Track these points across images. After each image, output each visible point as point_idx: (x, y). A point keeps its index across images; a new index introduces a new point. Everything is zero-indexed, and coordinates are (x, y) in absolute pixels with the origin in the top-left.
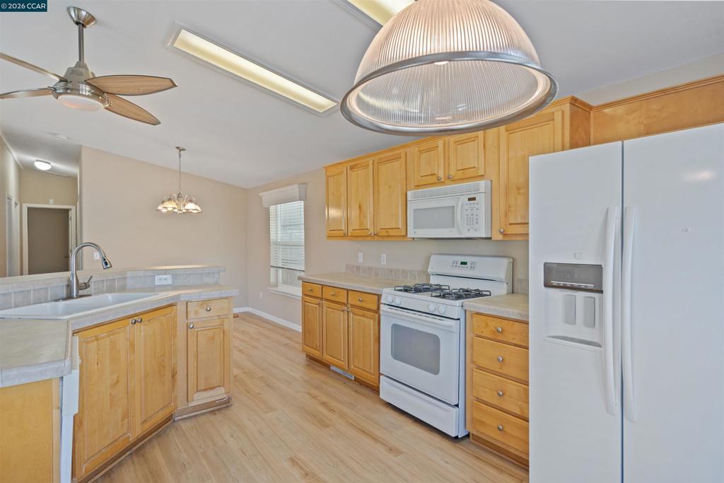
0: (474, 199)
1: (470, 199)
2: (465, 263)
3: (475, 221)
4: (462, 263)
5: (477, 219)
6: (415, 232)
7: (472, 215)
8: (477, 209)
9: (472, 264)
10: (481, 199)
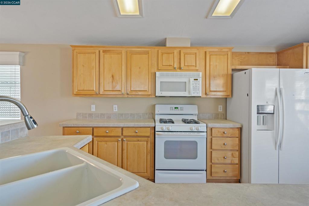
0: (197, 80)
1: (195, 80)
2: (178, 108)
3: (197, 89)
4: (175, 108)
5: (198, 88)
6: (161, 93)
7: (196, 86)
8: (198, 84)
9: (181, 108)
10: (200, 80)
